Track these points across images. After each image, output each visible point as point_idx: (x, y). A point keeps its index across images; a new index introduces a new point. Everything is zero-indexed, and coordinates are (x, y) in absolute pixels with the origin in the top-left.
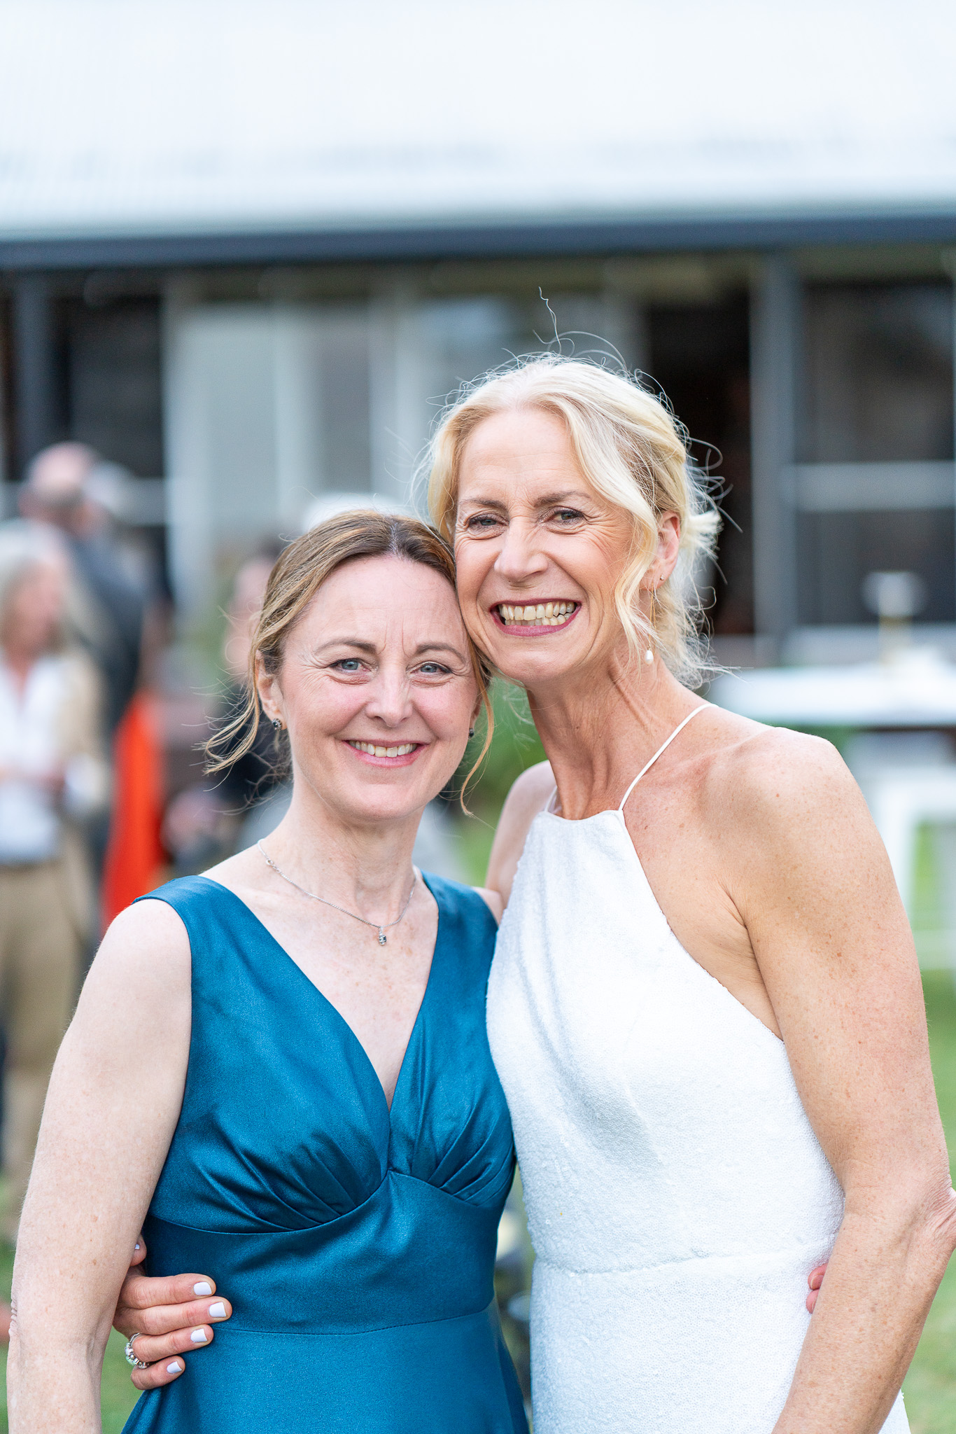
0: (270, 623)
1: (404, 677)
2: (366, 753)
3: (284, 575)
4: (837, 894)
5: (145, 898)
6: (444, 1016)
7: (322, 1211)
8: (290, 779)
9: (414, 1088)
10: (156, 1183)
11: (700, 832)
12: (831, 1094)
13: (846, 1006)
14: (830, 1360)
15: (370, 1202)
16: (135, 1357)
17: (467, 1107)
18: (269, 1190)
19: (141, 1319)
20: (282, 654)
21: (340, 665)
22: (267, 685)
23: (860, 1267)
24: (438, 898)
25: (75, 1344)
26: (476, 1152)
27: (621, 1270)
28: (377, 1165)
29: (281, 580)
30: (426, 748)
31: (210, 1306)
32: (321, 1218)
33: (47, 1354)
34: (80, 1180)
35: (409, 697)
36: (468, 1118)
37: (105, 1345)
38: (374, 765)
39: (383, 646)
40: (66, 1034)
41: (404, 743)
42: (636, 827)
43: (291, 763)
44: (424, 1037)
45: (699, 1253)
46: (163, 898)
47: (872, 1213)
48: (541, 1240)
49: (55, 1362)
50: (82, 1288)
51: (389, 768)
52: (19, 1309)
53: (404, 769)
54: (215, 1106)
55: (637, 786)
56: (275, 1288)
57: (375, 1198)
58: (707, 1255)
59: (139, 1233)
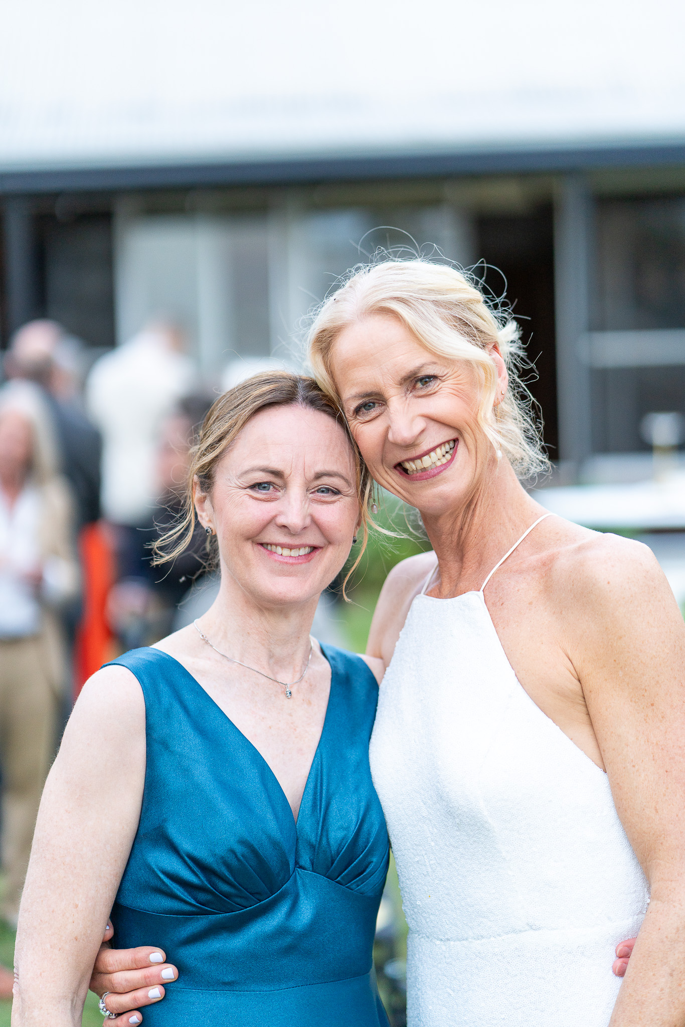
0: (205, 454)
1: (305, 496)
2: (275, 553)
3: (217, 418)
4: (652, 658)
5: (110, 665)
6: (336, 751)
7: (246, 898)
8: (218, 573)
9: (314, 805)
10: (121, 879)
11: (546, 608)
12: (644, 810)
13: (657, 744)
14: (638, 1012)
15: (282, 892)
16: (107, 1010)
17: (354, 819)
18: (206, 883)
19: (110, 981)
20: (213, 478)
21: (257, 487)
22: (202, 501)
23: (662, 942)
24: (331, 661)
25: (62, 1000)
26: (362, 853)
27: (475, 939)
28: (287, 864)
29: (214, 422)
30: (320, 550)
31: (162, 970)
32: (245, 904)
33: (41, 1008)
34: (65, 877)
35: (308, 511)
36: (355, 828)
37: (84, 1002)
38: (281, 562)
39: (289, 473)
40: (52, 767)
41: (304, 546)
42: (494, 604)
43: (219, 560)
44: (322, 767)
45: (534, 927)
46: (124, 664)
47: (672, 901)
48: (414, 917)
49: (48, 1014)
50: (67, 958)
51: (292, 564)
52: (20, 974)
53: (304, 566)
54: (165, 821)
55: (496, 573)
56: (211, 957)
57: (285, 889)
58: (539, 929)
59: (108, 917)
